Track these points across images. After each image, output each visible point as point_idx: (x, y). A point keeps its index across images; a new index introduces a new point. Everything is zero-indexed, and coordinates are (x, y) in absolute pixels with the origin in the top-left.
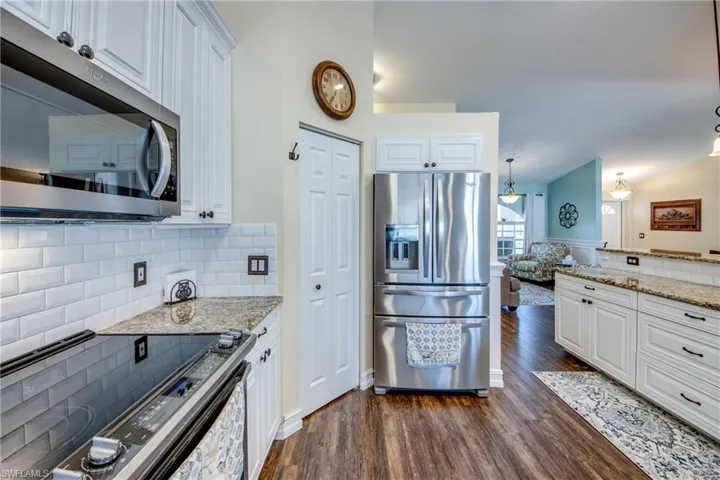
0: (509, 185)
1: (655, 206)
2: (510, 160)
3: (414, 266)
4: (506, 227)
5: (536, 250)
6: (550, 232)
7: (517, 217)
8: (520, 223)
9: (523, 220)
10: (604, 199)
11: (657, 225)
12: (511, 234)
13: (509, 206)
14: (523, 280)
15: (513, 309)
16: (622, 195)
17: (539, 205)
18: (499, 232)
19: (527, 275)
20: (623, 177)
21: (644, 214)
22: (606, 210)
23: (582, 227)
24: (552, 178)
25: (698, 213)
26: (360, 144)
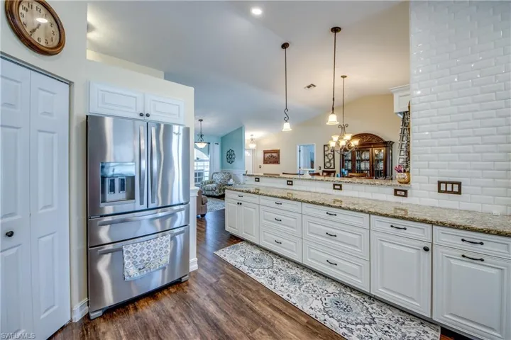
0: (201, 136)
1: (265, 152)
2: (201, 120)
3: (131, 197)
4: (199, 163)
5: (216, 177)
6: (222, 166)
7: (205, 157)
8: (207, 161)
9: (208, 159)
10: (246, 148)
11: (266, 161)
12: (202, 168)
13: (201, 149)
14: (209, 196)
15: (203, 216)
16: (253, 146)
17: (217, 149)
18: (196, 167)
19: (211, 193)
20: (253, 137)
21: (260, 156)
22: (247, 154)
23: (237, 162)
24: (222, 134)
25: (279, 155)
26: (70, 84)
